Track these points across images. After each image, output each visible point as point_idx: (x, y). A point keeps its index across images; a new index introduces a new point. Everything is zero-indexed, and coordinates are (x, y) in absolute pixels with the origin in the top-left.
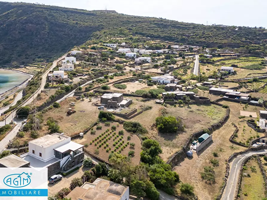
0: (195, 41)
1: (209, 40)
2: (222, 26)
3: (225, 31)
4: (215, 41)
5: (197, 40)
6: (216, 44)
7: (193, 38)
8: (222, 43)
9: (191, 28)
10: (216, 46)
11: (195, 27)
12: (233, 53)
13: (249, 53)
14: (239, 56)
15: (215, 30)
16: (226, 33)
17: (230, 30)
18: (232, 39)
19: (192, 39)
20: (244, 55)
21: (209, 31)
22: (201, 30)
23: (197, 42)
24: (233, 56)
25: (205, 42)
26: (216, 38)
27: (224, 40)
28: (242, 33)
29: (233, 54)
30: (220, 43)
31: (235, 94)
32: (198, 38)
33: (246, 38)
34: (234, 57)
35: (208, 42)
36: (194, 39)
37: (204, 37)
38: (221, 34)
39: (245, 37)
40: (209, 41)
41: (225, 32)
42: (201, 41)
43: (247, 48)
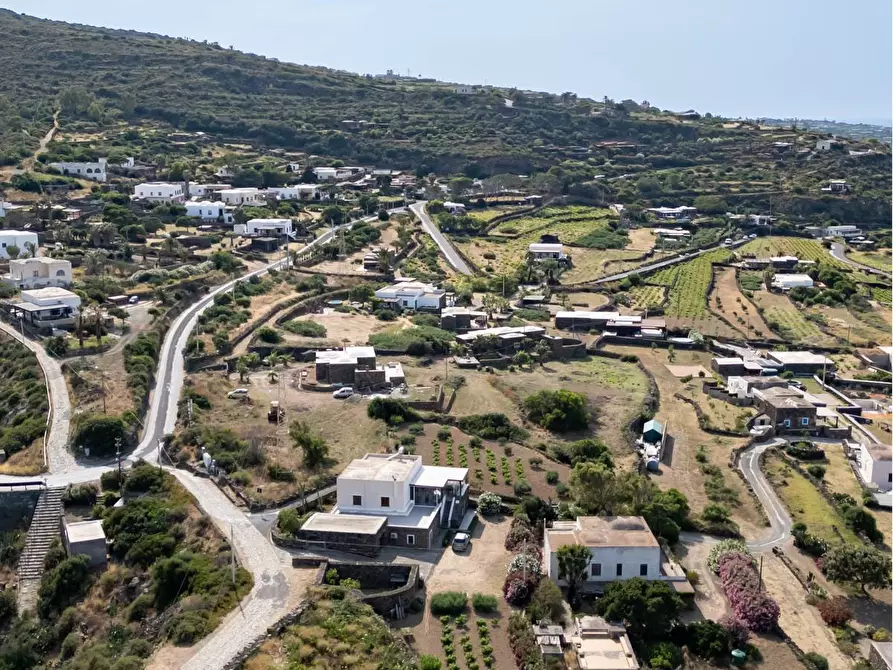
0: (383, 149)
1: (433, 145)
2: (459, 91)
3: (473, 112)
4: (454, 151)
5: (390, 145)
6: (458, 161)
7: (373, 136)
8: (478, 158)
9: (350, 93)
10: (459, 168)
11: (366, 89)
12: (519, 195)
13: (565, 191)
14: (537, 203)
15: (438, 105)
16: (480, 118)
17: (489, 107)
18: (504, 140)
19: (373, 142)
20: (552, 201)
21: (419, 110)
22: (390, 102)
23: (391, 154)
24: (523, 203)
25: (418, 153)
26: (451, 138)
27: (481, 144)
28: (531, 119)
29: (522, 199)
30: (470, 158)
31: (630, 324)
32: (389, 136)
33: (547, 139)
34: (526, 206)
35: (429, 152)
36: (377, 141)
37: (410, 135)
38: (463, 122)
39: (542, 135)
40: (431, 149)
41: (474, 115)
42: (404, 151)
43: (559, 173)
